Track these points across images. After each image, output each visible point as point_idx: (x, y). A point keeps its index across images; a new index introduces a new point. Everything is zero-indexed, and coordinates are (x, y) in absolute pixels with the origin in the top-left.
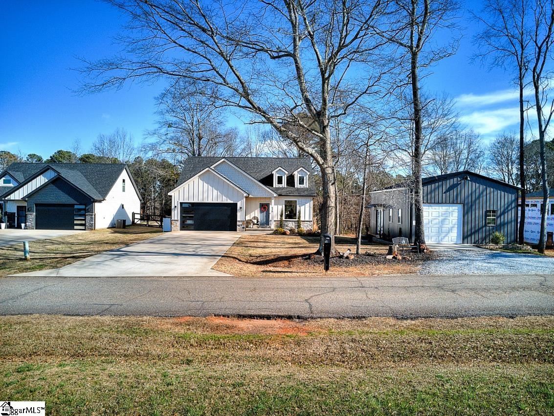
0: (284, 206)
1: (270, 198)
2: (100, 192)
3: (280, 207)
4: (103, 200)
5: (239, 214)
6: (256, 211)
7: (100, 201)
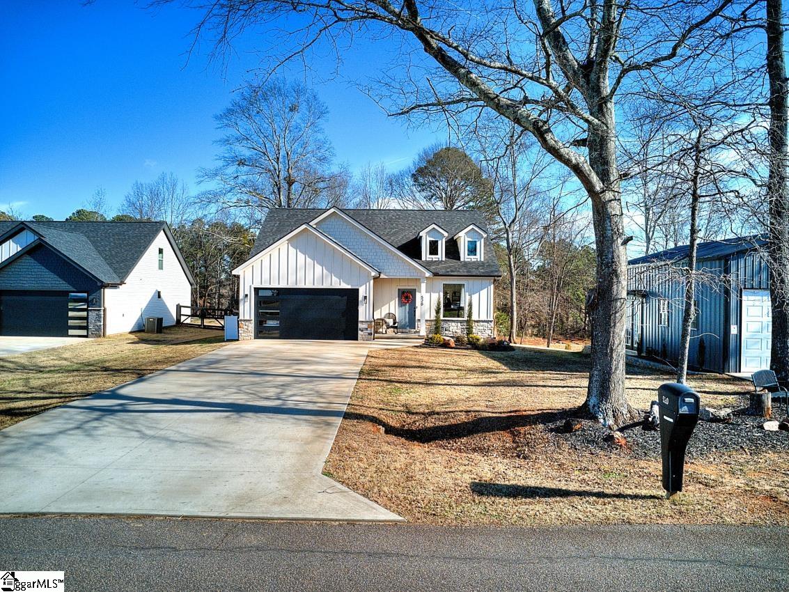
0: (442, 294)
1: (417, 281)
2: (115, 270)
3: (435, 296)
4: (121, 285)
5: (361, 309)
6: (392, 303)
7: (115, 286)
